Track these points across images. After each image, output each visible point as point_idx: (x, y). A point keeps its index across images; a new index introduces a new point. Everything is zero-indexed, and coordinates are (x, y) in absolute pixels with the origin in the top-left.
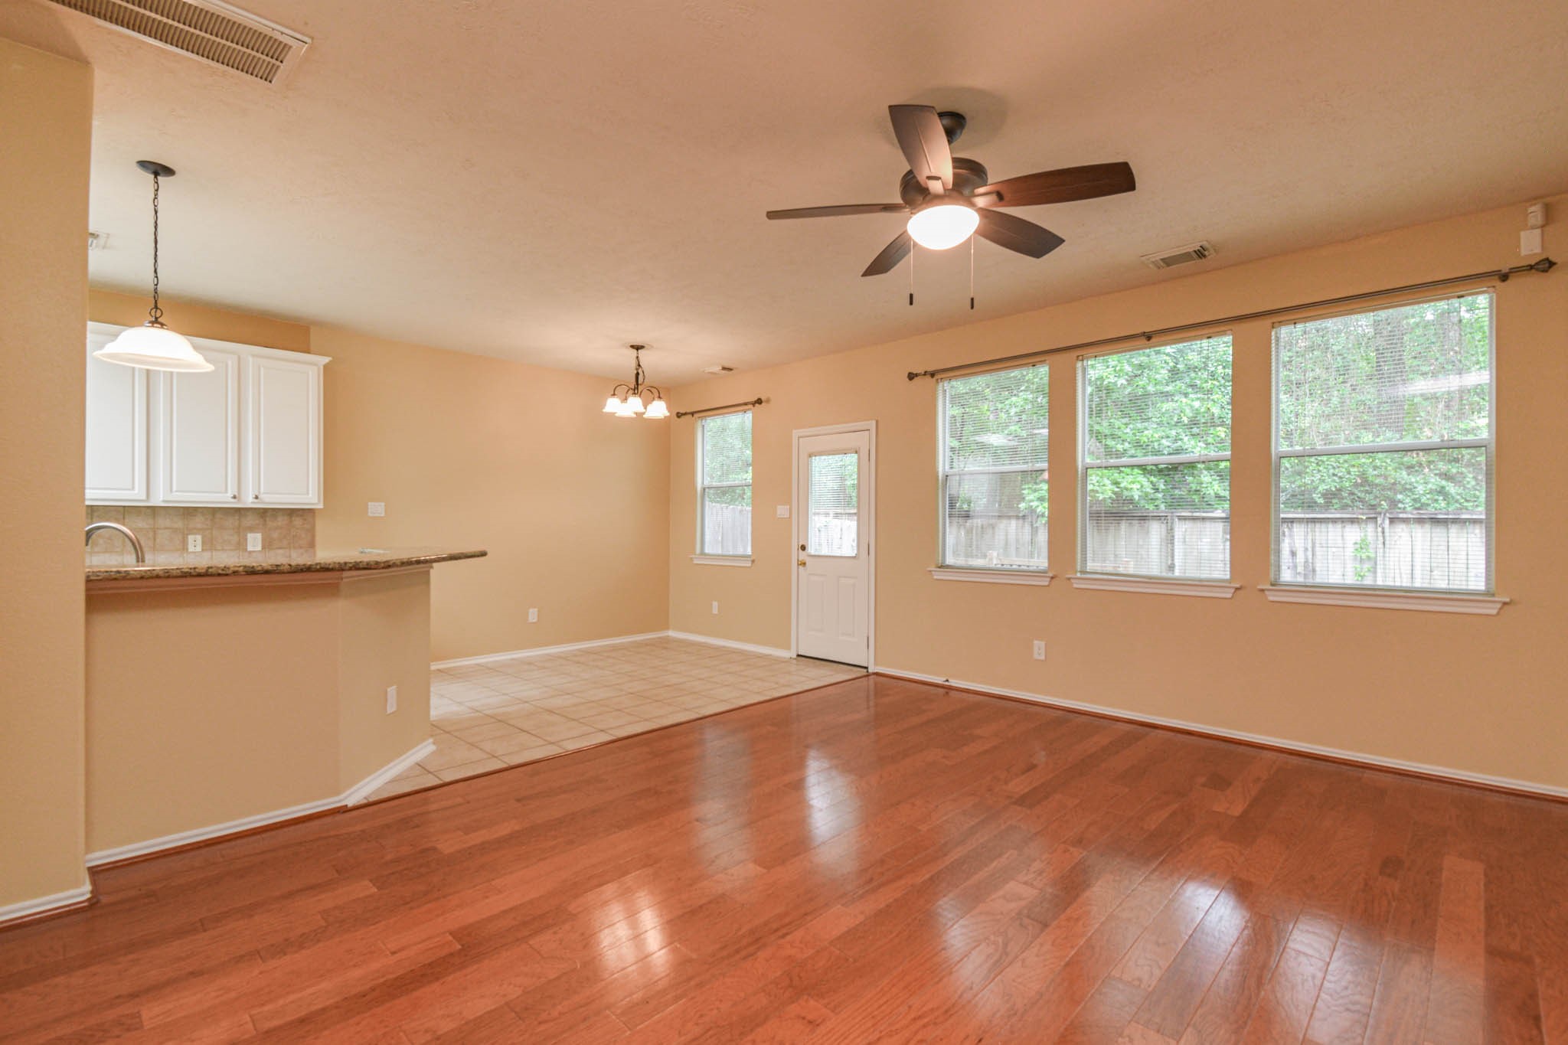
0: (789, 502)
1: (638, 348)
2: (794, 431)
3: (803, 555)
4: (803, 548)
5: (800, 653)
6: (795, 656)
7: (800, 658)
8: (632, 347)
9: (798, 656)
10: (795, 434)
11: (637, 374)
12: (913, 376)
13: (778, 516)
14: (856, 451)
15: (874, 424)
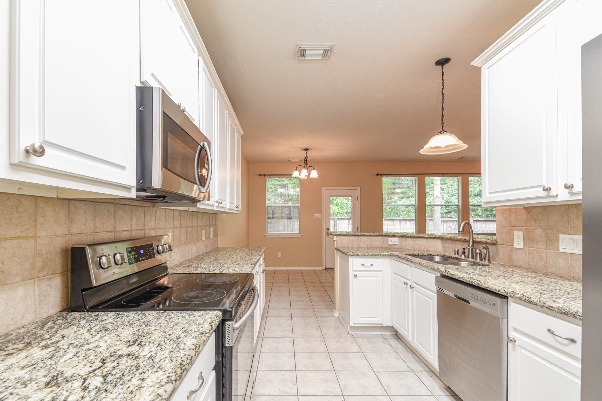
0: (321, 213)
1: (306, 150)
2: (323, 188)
3: (327, 232)
4: (328, 229)
6: (325, 269)
8: (304, 149)
9: (326, 268)
10: (324, 188)
11: (306, 160)
12: (378, 175)
13: (315, 218)
14: (351, 197)
15: (359, 188)
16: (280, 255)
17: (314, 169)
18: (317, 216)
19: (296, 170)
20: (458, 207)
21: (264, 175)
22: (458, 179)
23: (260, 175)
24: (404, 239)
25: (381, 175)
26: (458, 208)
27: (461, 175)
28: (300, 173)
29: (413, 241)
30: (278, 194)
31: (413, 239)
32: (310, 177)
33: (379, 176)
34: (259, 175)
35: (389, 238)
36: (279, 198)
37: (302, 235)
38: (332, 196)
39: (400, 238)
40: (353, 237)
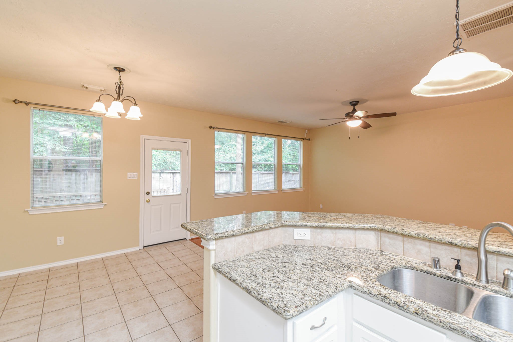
0: (138, 171)
1: (120, 70)
3: (147, 197)
4: (148, 193)
5: (144, 246)
6: (142, 248)
7: (145, 248)
8: (115, 68)
9: (144, 247)
10: (143, 137)
11: (120, 88)
12: (211, 127)
13: (128, 178)
14: (180, 151)
15: (190, 141)
16: (61, 240)
17: (135, 104)
18: (132, 175)
19: (99, 100)
20: (274, 165)
21: (27, 104)
22: (275, 141)
23: (16, 101)
24: (318, 230)
25: (214, 128)
26: (274, 167)
27: (277, 137)
28: (107, 107)
29: (333, 233)
30: (60, 138)
31: (333, 231)
32: (126, 117)
33: (212, 129)
34: (14, 101)
35: (295, 229)
36: (62, 143)
37: (105, 205)
38: (155, 149)
39: (313, 230)
40: (243, 237)
